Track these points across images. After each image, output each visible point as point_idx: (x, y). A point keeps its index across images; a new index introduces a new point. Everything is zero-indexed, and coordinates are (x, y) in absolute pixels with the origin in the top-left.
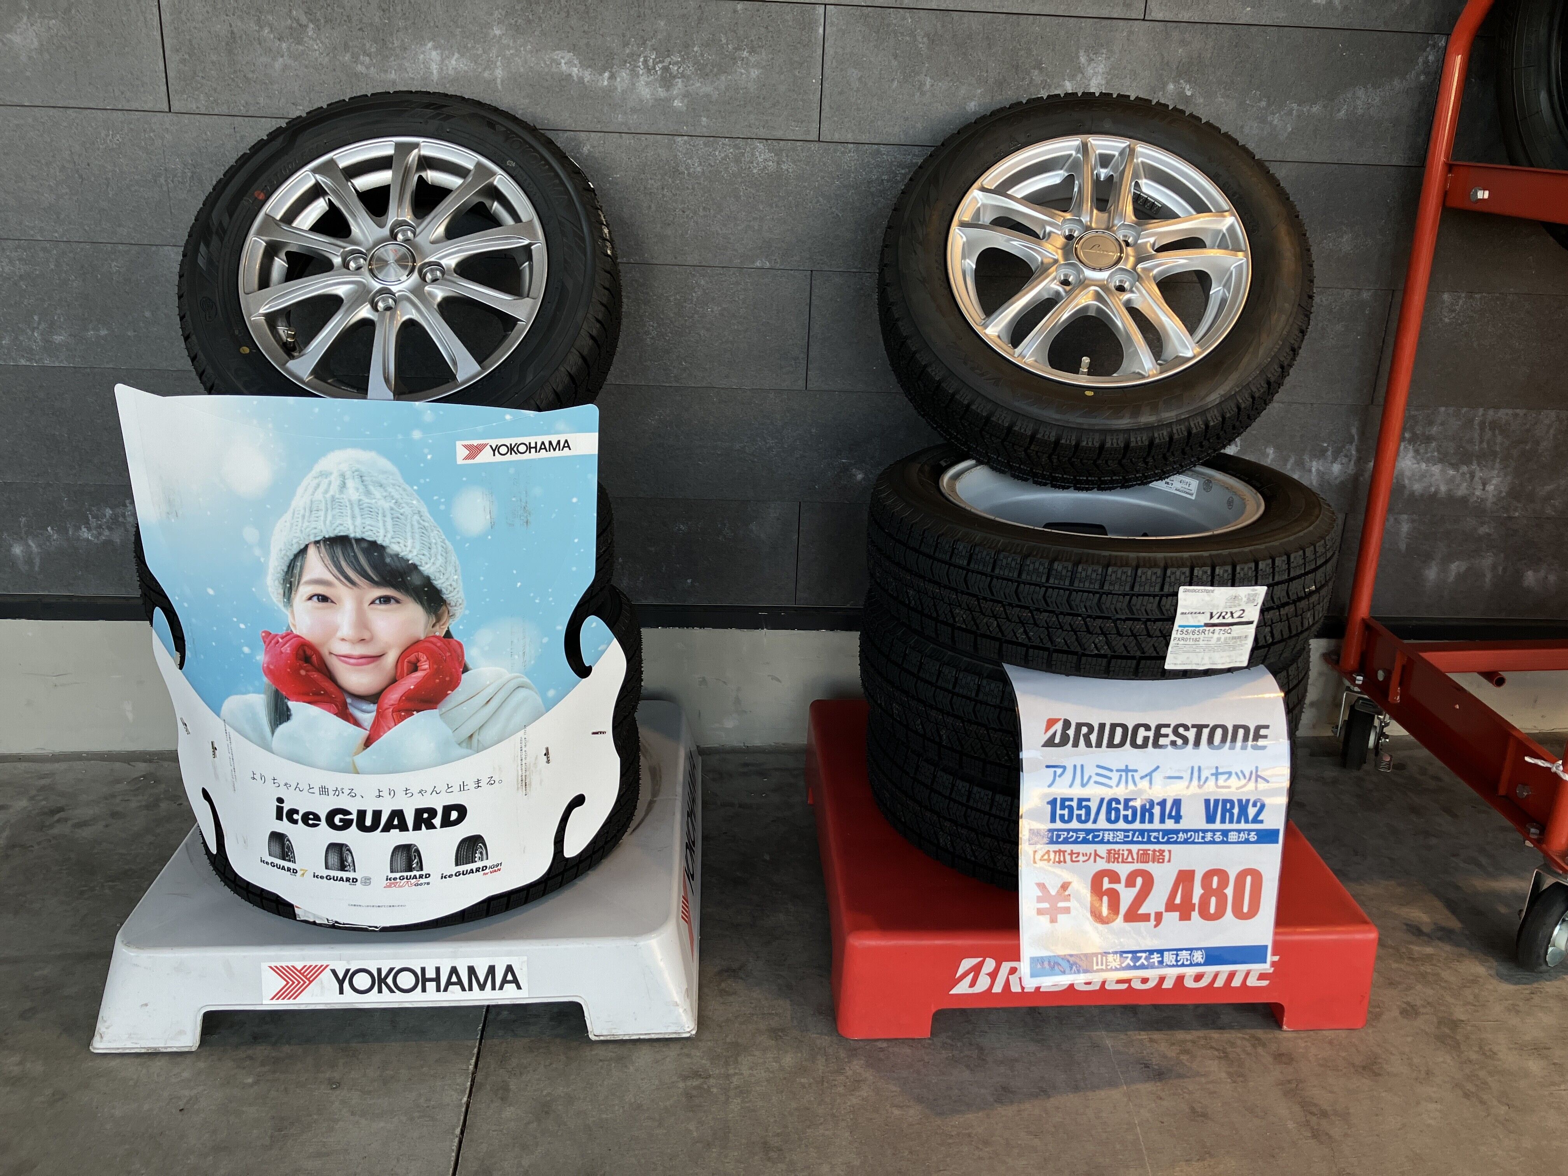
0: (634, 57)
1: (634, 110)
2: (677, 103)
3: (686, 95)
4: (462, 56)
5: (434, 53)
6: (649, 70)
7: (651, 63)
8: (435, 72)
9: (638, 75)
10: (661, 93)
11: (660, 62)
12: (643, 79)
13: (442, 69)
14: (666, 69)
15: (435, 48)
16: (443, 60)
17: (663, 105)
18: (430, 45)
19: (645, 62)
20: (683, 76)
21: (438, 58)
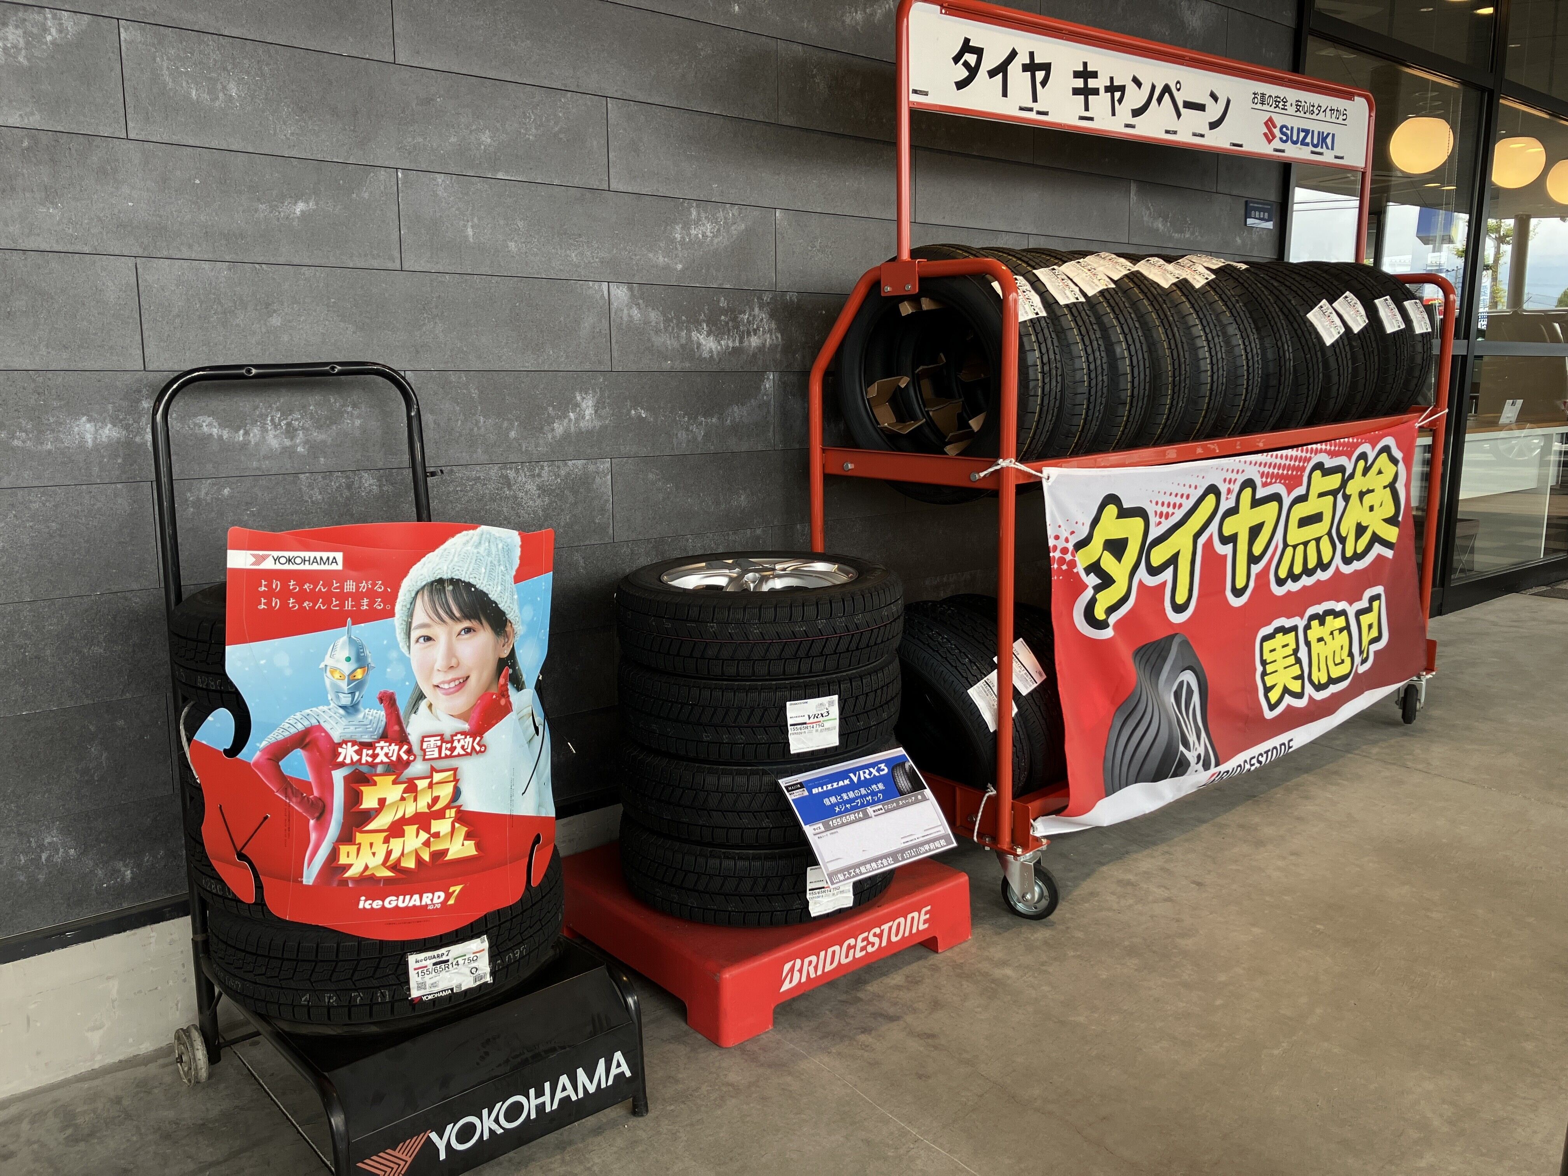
0: (263, 417)
1: (265, 457)
2: (300, 449)
3: (306, 442)
4: (114, 426)
5: (88, 425)
6: (276, 426)
7: (277, 420)
8: (89, 440)
9: (267, 431)
10: (287, 442)
11: (284, 419)
12: (271, 434)
13: (96, 438)
14: (289, 425)
15: (89, 421)
16: (97, 431)
17: (289, 452)
18: (84, 419)
19: (272, 420)
20: (303, 428)
21: (93, 429)
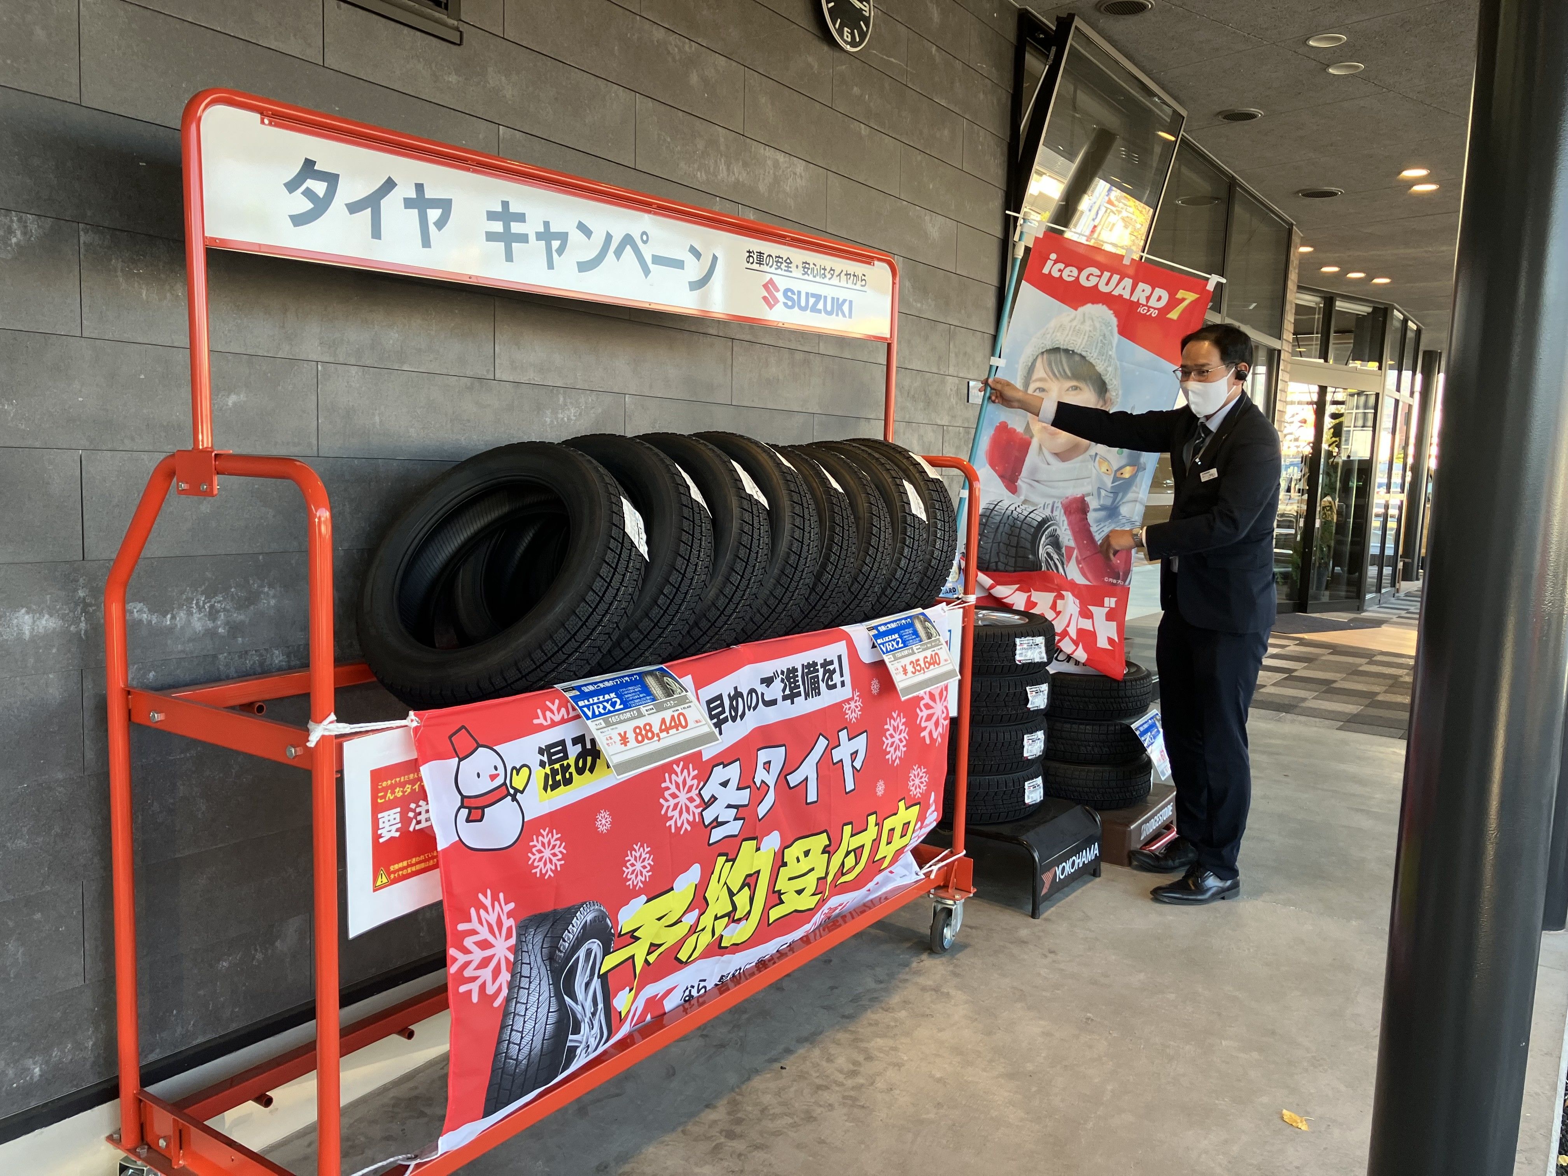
0: (189, 600)
1: (190, 640)
2: (221, 630)
3: (227, 623)
4: (51, 616)
5: (27, 617)
6: (200, 609)
7: (201, 603)
8: (27, 632)
9: (192, 614)
10: (210, 624)
11: (209, 602)
12: (196, 616)
13: (33, 629)
14: (212, 607)
15: (28, 613)
16: (34, 622)
17: (211, 634)
18: (24, 610)
19: (197, 604)
20: (225, 610)
21: (31, 621)
